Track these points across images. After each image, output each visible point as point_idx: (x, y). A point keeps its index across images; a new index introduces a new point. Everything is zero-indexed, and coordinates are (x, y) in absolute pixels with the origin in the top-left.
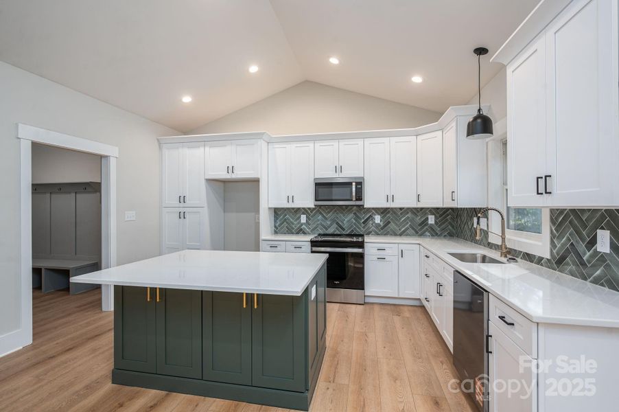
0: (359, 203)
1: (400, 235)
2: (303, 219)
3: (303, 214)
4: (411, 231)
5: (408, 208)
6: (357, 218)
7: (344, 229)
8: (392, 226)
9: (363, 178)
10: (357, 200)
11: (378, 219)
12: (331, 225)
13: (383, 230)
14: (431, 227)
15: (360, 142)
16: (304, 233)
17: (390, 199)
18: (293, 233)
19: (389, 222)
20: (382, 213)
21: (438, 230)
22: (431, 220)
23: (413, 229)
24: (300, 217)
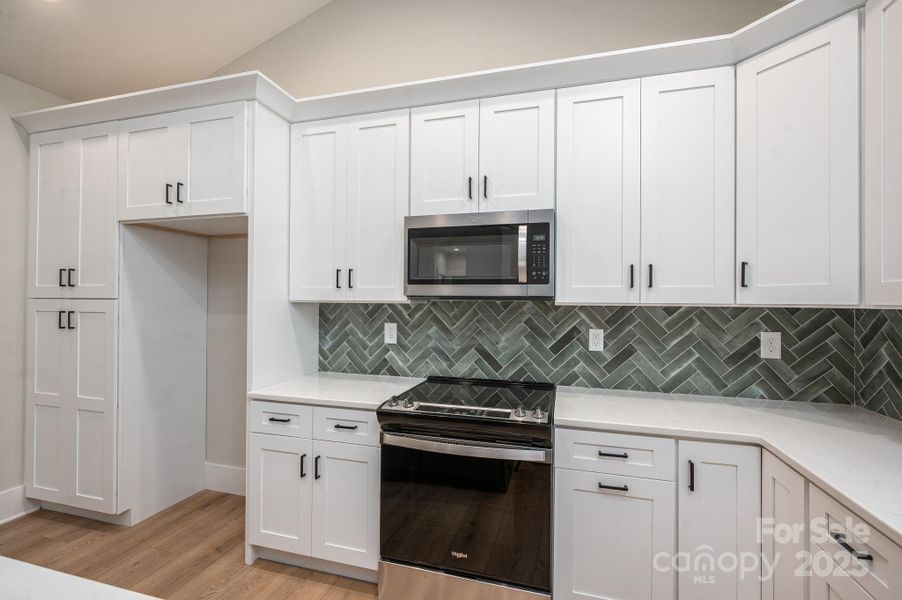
0: (536, 290)
1: (668, 389)
2: (390, 333)
3: (391, 320)
4: (699, 378)
5: (691, 310)
6: (535, 333)
7: (497, 367)
8: (641, 361)
9: (553, 213)
10: (531, 280)
11: (596, 340)
12: (464, 351)
13: (613, 375)
14: (768, 367)
15: (545, 100)
16: (393, 372)
17: (642, 277)
18: (364, 372)
19: (630, 352)
20: (610, 322)
21: (793, 379)
22: (771, 346)
23: (709, 373)
24: (381, 329)
